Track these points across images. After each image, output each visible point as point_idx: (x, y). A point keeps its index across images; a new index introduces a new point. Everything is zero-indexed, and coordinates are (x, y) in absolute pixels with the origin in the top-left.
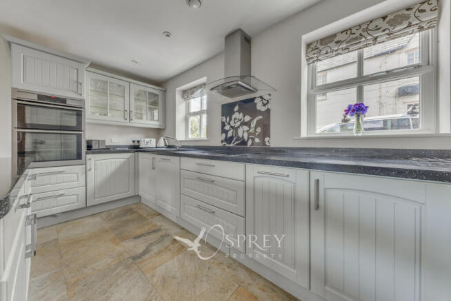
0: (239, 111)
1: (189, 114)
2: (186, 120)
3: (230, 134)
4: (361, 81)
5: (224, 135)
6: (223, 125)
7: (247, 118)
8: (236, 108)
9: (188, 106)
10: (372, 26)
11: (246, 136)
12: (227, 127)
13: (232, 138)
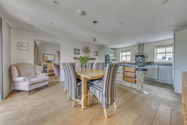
0: (140, 57)
1: (122, 56)
2: (122, 57)
3: (137, 61)
4: (166, 53)
5: (136, 61)
6: (136, 59)
7: (142, 58)
8: (139, 56)
9: (122, 54)
10: (168, 45)
11: (142, 61)
12: (137, 60)
13: (138, 62)
